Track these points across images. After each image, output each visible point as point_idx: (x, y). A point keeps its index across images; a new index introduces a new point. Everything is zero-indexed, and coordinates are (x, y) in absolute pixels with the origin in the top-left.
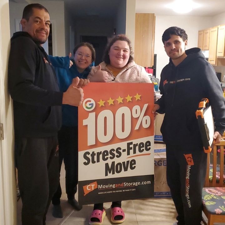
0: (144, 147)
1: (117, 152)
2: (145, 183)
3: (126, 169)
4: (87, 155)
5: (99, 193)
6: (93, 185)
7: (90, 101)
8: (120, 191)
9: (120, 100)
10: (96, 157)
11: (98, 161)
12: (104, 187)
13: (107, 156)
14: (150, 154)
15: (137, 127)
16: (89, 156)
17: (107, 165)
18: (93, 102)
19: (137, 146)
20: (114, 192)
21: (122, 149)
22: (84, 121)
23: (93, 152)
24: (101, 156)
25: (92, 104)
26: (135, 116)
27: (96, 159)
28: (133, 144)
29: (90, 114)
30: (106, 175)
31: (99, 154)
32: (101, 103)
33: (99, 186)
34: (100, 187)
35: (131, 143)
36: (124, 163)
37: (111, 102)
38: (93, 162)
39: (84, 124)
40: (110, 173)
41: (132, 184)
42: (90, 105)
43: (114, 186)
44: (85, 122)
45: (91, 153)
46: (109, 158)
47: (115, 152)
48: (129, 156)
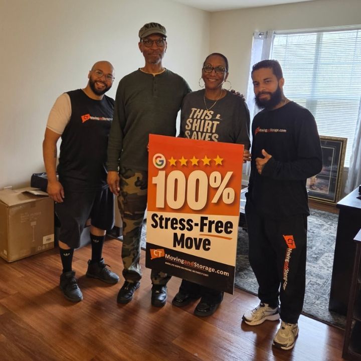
0: (223, 227)
1: (188, 223)
2: (221, 273)
3: (198, 248)
4: (155, 217)
5: (166, 263)
6: (160, 252)
7: (160, 157)
8: (189, 270)
9: (194, 161)
10: (164, 222)
11: (166, 227)
12: (172, 258)
13: (176, 225)
14: (231, 239)
15: (215, 200)
16: (157, 219)
17: (175, 235)
18: (163, 158)
19: (214, 223)
20: (182, 268)
21: (195, 222)
22: (154, 178)
23: (161, 216)
24: (169, 223)
25: (163, 161)
26: (213, 185)
27: (164, 225)
28: (209, 219)
29: (160, 172)
30: (175, 246)
31: (167, 220)
32: (172, 162)
33: (166, 255)
34: (168, 257)
35: (206, 218)
36: (195, 239)
37: (183, 161)
38: (162, 227)
39: (154, 182)
40: (179, 245)
41: (205, 268)
42: (160, 161)
43: (182, 262)
44: (155, 180)
45: (159, 217)
46: (178, 228)
47: (185, 223)
48: (202, 233)
